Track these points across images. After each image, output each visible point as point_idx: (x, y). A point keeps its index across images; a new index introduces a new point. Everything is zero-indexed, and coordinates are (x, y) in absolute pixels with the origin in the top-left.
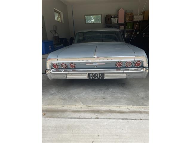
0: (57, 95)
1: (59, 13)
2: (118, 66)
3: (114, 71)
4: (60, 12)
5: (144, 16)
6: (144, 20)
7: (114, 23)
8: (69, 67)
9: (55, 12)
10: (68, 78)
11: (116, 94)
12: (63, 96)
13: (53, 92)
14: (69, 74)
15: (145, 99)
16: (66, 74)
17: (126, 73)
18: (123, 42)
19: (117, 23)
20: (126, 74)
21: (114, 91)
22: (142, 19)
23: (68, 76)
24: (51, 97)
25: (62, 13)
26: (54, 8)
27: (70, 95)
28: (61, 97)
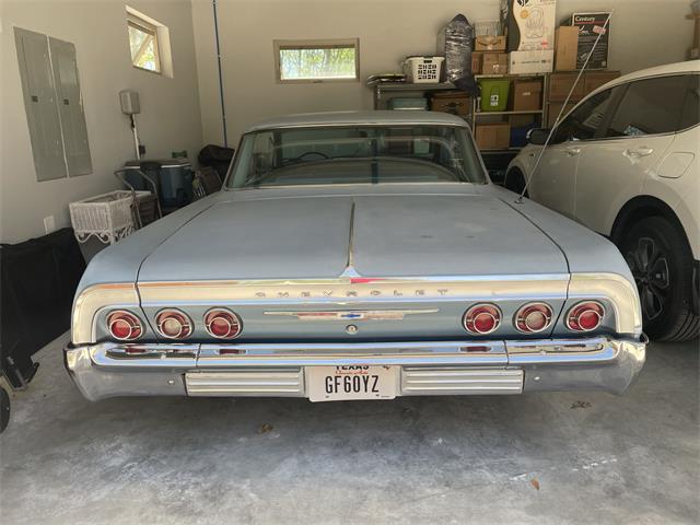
0: (137, 478)
1: (151, 31)
2: (479, 327)
3: (453, 352)
4: (155, 27)
5: (559, 53)
6: (558, 68)
7: (427, 81)
8: (202, 328)
9: (130, 28)
10: (192, 391)
11: (467, 468)
12: (171, 487)
13: (116, 462)
14: (198, 369)
15: (627, 494)
16: (184, 371)
17: (524, 367)
18: (486, 183)
19: (437, 80)
20: (521, 372)
21: (456, 451)
22: (548, 68)
23: (193, 379)
24: (102, 493)
25: (165, 31)
26: (129, 9)
27: (214, 476)
28: (162, 497)
